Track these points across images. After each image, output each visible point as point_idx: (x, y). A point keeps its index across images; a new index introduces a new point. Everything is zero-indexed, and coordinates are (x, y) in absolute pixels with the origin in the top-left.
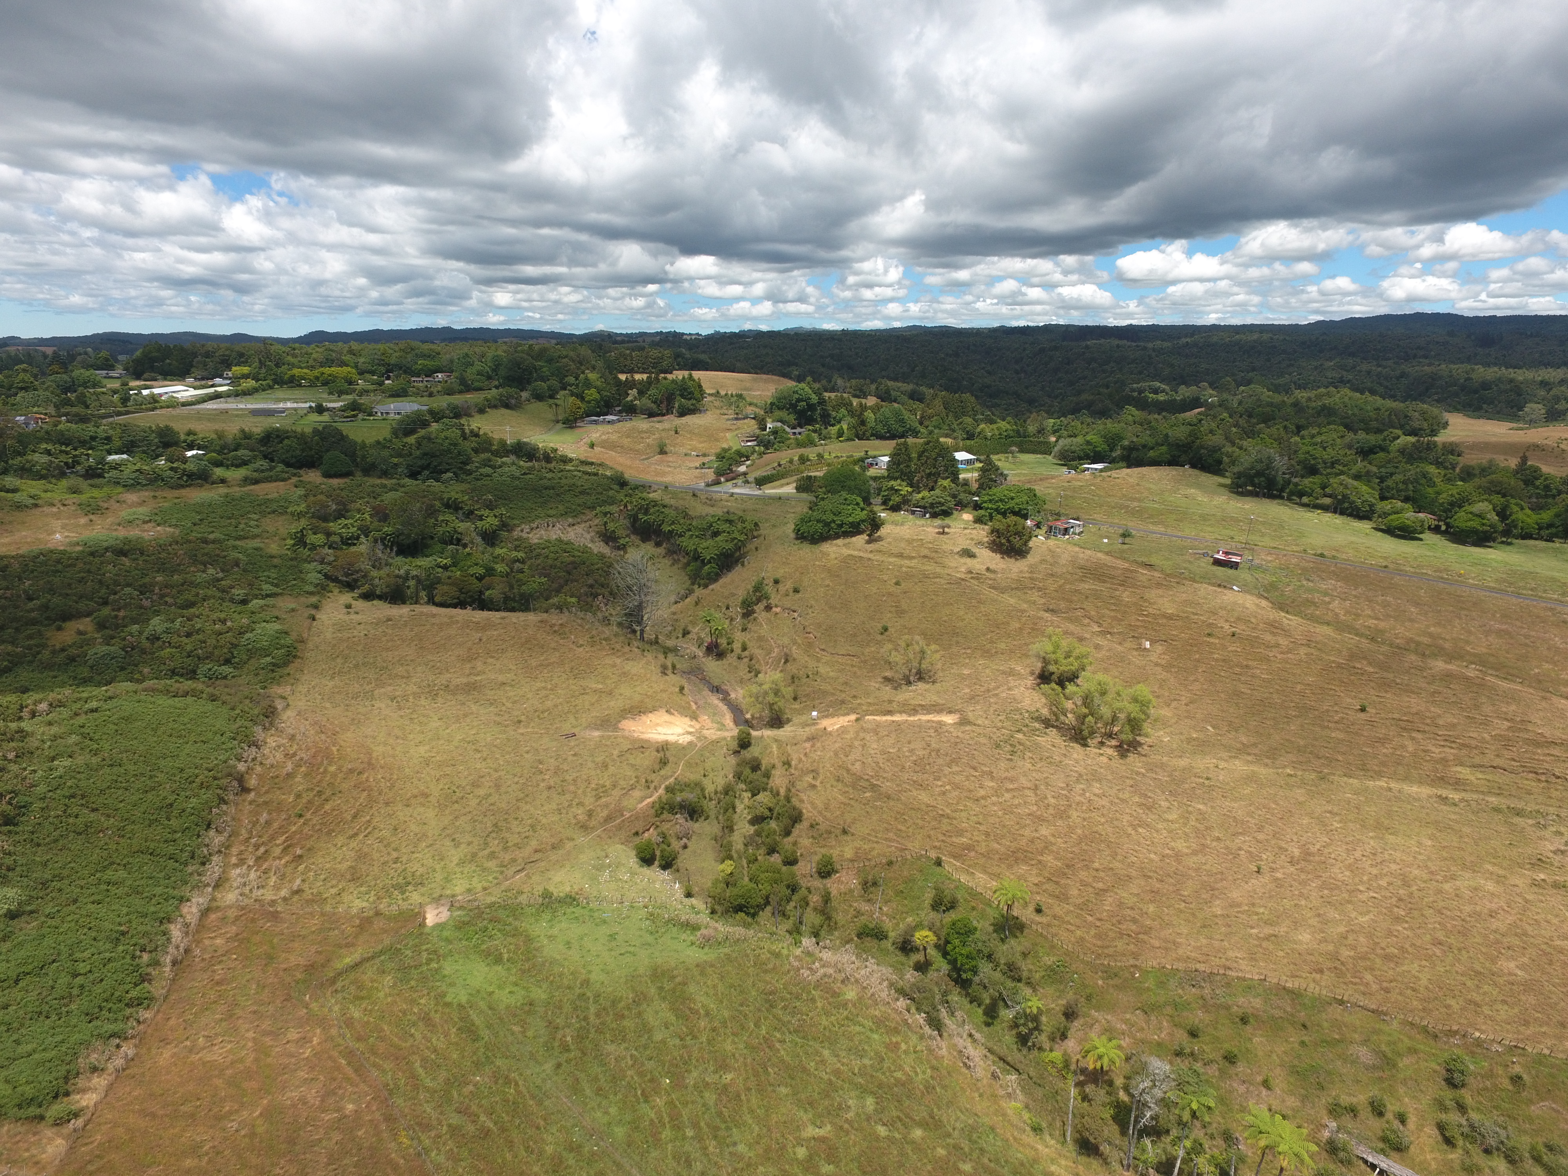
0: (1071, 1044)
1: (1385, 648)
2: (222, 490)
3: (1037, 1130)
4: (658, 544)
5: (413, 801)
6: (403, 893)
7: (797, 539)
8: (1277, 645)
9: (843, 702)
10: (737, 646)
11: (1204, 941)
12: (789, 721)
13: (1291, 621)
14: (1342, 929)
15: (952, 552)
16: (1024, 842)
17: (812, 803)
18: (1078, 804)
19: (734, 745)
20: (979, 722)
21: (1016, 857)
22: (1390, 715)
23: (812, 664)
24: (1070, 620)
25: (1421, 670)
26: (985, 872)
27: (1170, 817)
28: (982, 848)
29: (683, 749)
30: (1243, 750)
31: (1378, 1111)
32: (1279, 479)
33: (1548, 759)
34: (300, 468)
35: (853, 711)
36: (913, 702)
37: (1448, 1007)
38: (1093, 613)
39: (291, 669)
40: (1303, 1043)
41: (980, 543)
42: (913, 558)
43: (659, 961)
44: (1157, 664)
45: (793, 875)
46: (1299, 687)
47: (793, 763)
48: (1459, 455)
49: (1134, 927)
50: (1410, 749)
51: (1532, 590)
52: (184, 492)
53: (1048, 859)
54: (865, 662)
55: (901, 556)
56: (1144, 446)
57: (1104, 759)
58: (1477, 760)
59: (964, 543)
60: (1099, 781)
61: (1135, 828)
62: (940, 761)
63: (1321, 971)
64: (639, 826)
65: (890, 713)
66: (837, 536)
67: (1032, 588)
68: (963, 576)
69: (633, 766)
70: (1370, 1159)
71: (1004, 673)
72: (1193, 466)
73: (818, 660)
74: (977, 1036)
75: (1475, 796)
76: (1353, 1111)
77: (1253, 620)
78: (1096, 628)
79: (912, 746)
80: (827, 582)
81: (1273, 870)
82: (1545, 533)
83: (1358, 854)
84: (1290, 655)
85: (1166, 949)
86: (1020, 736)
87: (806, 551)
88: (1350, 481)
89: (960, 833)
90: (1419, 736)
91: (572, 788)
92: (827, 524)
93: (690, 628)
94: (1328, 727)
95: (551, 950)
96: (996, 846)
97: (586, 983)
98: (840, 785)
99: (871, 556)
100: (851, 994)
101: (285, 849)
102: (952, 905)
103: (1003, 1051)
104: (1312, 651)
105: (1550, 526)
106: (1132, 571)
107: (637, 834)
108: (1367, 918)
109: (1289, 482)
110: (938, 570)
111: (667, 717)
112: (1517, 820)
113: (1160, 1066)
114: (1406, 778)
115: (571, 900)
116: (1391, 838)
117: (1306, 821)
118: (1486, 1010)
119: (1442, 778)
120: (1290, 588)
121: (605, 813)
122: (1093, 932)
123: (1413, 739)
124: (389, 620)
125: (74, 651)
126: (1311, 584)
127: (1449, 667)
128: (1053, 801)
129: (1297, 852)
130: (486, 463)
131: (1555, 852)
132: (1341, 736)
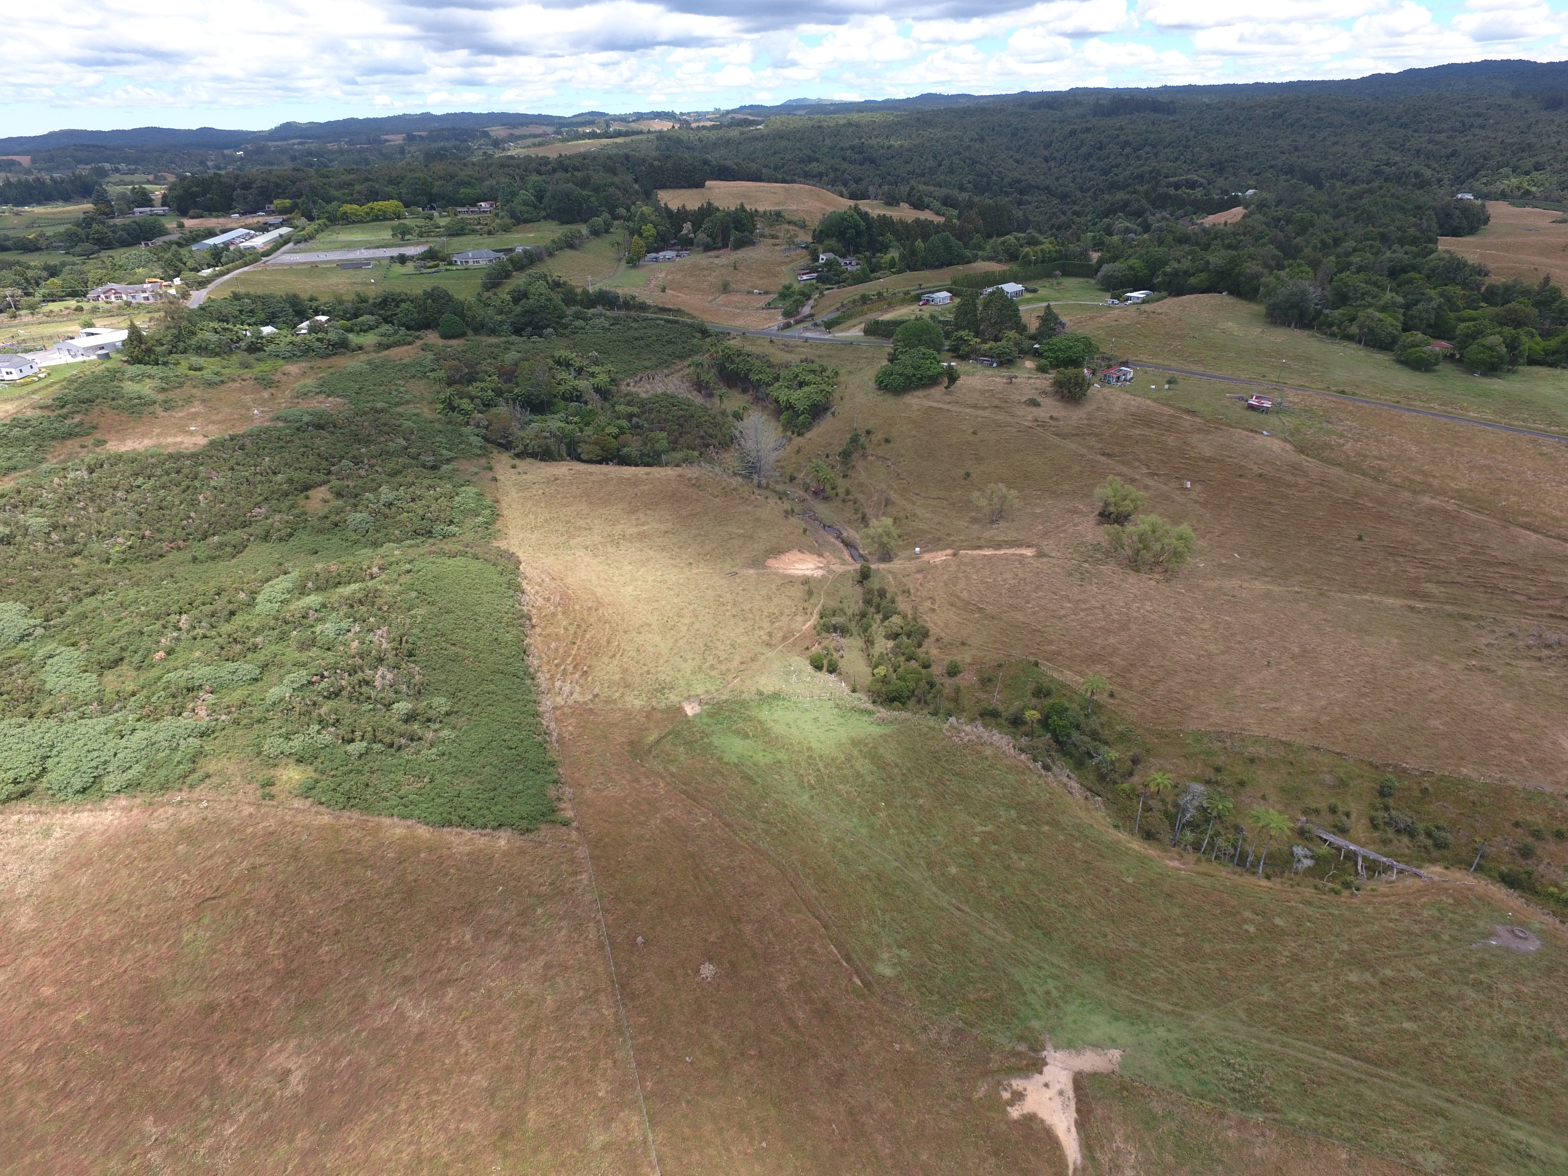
0: (1136, 779)
1: (1384, 487)
2: (363, 357)
3: (1116, 827)
4: (745, 391)
5: (641, 629)
6: (663, 694)
7: (879, 389)
8: (1296, 485)
9: (939, 539)
10: (841, 491)
11: (1228, 713)
12: (896, 555)
13: (1309, 463)
14: (1323, 703)
15: (1019, 402)
16: (1098, 648)
17: (935, 624)
18: (1135, 618)
19: (857, 577)
20: (1053, 555)
21: (1093, 658)
22: (1382, 543)
23: (909, 507)
24: (1123, 463)
25: (1411, 504)
26: (1070, 669)
27: (1204, 627)
28: (1067, 654)
29: (822, 580)
30: (1263, 573)
31: (1333, 810)
32: (1311, 310)
33: (1496, 575)
34: (419, 329)
35: (949, 547)
36: (997, 538)
37: (1388, 750)
38: (1142, 457)
39: (498, 525)
40: (1289, 774)
41: (1044, 393)
42: (986, 408)
43: (854, 734)
44: (1196, 502)
45: (931, 675)
46: (1311, 520)
47: (912, 591)
48: (1486, 275)
49: (1179, 705)
50: (1393, 570)
51: (1523, 421)
52: (334, 360)
53: (1116, 659)
54: (953, 504)
55: (975, 406)
56: (1186, 272)
57: (1153, 583)
58: (1442, 579)
59: (1030, 394)
60: (1150, 600)
61: (1178, 635)
62: (1028, 588)
63: (1306, 730)
64: (807, 643)
65: (979, 548)
66: (917, 388)
67: (1089, 435)
68: (1030, 424)
69: (790, 597)
70: (1324, 837)
71: (1069, 511)
72: (1231, 293)
73: (914, 504)
74: (1072, 776)
75: (1436, 605)
76: (1317, 811)
77: (1278, 463)
78: (1145, 471)
79: (1004, 576)
80: (914, 433)
81: (1279, 664)
82: (1550, 359)
83: (1341, 651)
84: (1306, 494)
85: (1202, 719)
86: (1086, 565)
87: (889, 403)
88: (1377, 314)
89: (1051, 642)
90: (1401, 559)
91: (750, 616)
92: (908, 378)
93: (795, 475)
94: (1330, 553)
95: (778, 729)
96: (1077, 652)
97: (809, 749)
98: (954, 609)
99: (949, 407)
100: (988, 752)
101: (575, 667)
102: (1048, 694)
103: (1090, 785)
104: (1324, 489)
105: (1555, 352)
106: (1176, 417)
107: (807, 648)
108: (1342, 695)
109: (1319, 313)
110: (1009, 419)
111: (800, 555)
112: (1464, 623)
113: (1199, 788)
114: (1386, 593)
115: (776, 696)
116: (1368, 638)
117: (1305, 627)
118: (1414, 751)
119: (1413, 592)
120: (1312, 431)
121: (781, 634)
122: (1150, 708)
123: (1396, 561)
124: (556, 479)
125: (334, 518)
126: (1330, 426)
127: (1434, 502)
128: (1116, 617)
129: (1297, 650)
130: (577, 316)
131: (1487, 645)
132: (1339, 560)
